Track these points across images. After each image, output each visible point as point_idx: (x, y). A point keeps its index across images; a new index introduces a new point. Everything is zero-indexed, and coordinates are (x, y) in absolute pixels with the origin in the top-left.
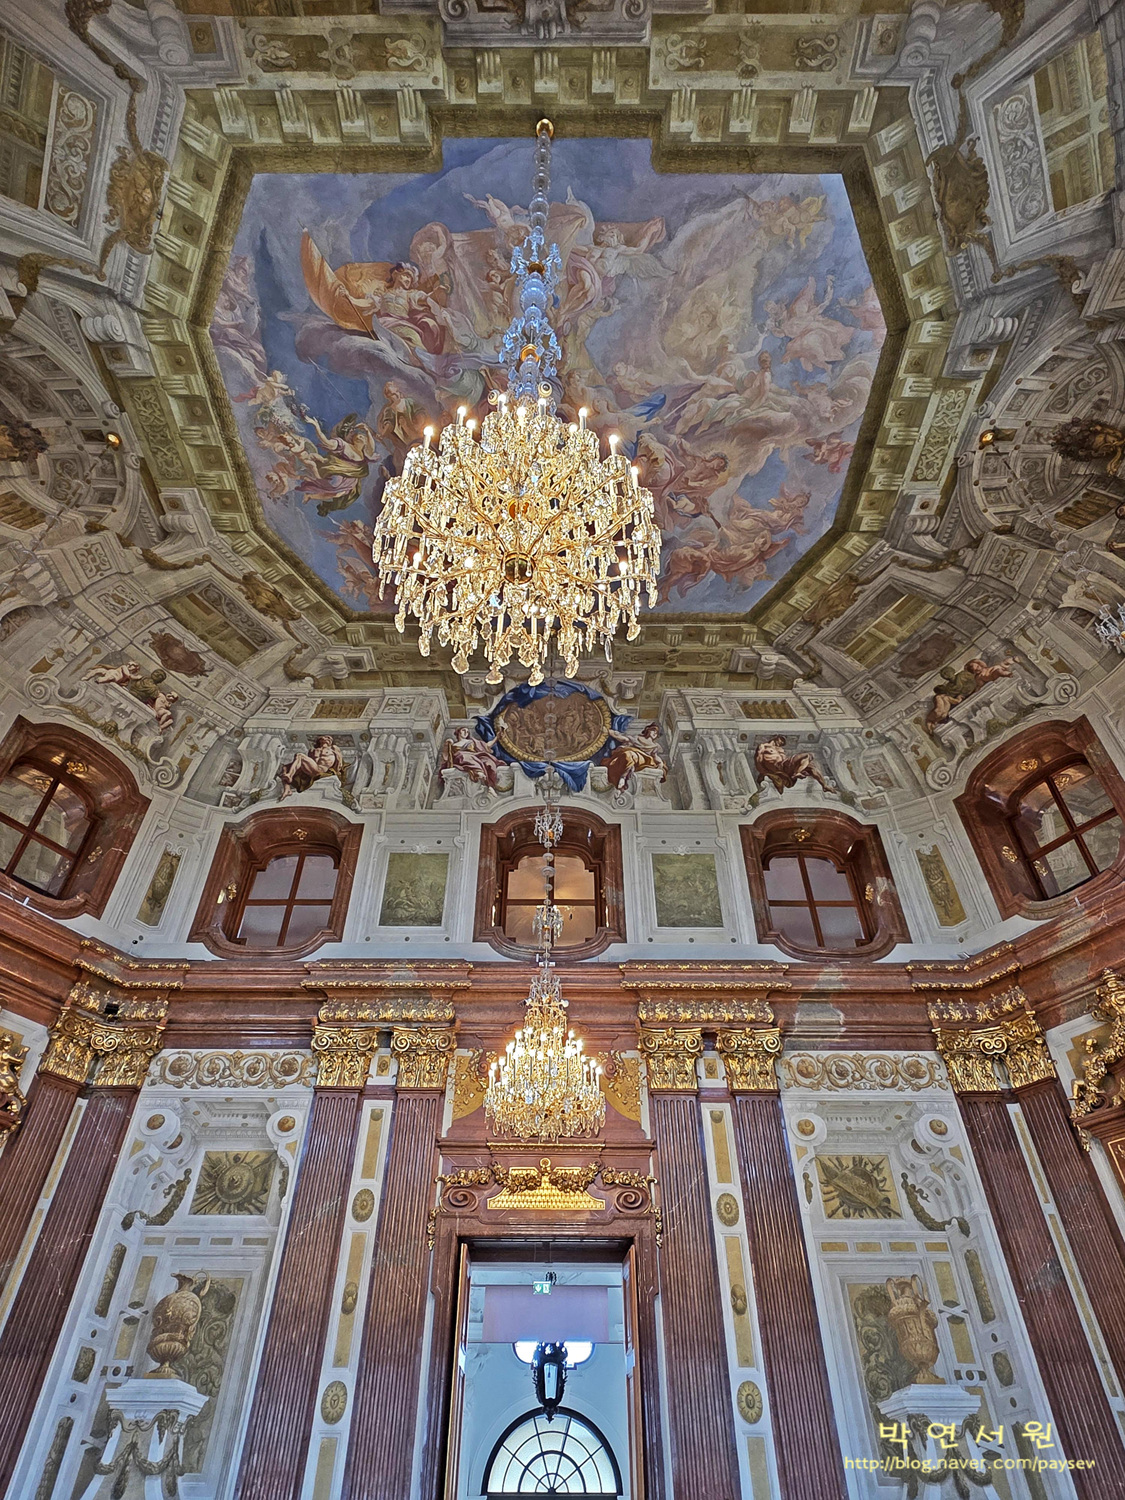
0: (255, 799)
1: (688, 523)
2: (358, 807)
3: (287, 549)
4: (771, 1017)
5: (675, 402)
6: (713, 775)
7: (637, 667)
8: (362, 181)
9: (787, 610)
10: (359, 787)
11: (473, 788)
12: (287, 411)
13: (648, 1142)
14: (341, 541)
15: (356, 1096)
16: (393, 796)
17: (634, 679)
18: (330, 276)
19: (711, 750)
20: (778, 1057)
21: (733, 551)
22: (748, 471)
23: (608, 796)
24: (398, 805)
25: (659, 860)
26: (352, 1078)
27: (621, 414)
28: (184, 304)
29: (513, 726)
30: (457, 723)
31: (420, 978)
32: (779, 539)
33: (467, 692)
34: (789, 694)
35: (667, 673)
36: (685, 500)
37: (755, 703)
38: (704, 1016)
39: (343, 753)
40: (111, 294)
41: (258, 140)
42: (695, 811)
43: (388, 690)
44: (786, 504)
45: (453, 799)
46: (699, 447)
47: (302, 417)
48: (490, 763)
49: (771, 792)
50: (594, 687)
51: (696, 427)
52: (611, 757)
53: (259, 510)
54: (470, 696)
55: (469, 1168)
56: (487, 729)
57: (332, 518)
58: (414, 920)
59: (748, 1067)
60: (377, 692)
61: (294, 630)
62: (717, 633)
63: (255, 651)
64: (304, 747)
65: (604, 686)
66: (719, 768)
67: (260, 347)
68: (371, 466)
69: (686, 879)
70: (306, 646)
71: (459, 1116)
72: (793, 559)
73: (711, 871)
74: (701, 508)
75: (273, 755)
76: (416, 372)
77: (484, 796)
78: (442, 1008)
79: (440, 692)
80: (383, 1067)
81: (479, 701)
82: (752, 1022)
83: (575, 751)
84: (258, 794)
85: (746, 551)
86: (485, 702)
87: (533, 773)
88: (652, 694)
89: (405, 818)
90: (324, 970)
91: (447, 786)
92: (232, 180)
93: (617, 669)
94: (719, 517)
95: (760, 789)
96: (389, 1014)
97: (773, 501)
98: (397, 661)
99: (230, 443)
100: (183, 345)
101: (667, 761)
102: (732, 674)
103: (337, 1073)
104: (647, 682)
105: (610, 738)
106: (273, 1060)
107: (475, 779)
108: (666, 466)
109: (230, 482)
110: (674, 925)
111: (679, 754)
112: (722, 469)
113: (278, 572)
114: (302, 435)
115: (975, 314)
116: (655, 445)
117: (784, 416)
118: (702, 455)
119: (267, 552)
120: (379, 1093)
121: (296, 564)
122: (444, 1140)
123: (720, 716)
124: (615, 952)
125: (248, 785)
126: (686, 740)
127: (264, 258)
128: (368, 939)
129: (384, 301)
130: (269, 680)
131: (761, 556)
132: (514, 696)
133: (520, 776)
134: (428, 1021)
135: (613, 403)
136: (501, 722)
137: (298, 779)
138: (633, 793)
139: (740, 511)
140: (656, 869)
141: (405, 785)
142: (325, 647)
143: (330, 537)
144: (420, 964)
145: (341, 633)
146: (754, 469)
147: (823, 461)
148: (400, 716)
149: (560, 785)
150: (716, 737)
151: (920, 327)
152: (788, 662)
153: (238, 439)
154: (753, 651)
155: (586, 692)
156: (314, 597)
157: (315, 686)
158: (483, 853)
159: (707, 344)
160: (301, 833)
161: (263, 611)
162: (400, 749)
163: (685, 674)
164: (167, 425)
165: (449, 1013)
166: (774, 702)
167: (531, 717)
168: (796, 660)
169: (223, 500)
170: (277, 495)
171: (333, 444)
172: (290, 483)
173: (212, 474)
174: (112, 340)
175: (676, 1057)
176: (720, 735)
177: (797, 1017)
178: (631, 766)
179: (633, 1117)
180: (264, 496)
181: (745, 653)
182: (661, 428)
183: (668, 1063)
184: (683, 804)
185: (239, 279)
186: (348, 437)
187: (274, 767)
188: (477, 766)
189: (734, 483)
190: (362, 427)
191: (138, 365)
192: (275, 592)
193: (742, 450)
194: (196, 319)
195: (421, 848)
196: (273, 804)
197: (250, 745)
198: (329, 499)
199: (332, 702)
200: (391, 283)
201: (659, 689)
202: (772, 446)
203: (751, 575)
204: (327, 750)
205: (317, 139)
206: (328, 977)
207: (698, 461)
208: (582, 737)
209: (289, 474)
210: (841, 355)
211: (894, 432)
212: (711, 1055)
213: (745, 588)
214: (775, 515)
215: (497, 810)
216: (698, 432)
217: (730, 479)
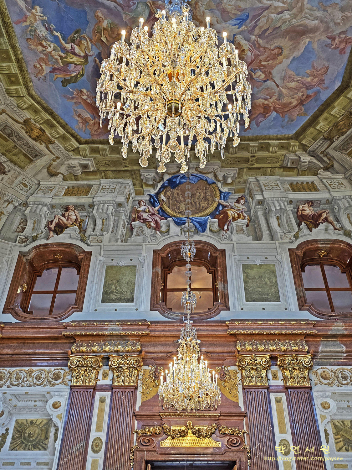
0: (34, 239)
1: (261, 85)
2: (89, 242)
3: (46, 105)
4: (307, 348)
5: (254, 17)
6: (274, 223)
7: (233, 166)
9: (315, 132)
10: (89, 232)
11: (148, 232)
12: (43, 29)
13: (243, 413)
14: (75, 101)
15: (92, 390)
16: (107, 236)
17: (232, 172)
19: (273, 209)
20: (310, 369)
21: (285, 100)
22: (294, 55)
23: (218, 235)
24: (109, 241)
25: (245, 267)
26: (89, 381)
29: (168, 199)
30: (139, 198)
31: (123, 329)
32: (310, 92)
33: (144, 181)
34: (315, 178)
35: (250, 169)
36: (260, 73)
37: (297, 183)
38: (271, 348)
39: (81, 215)
42: (265, 242)
43: (102, 181)
44: (315, 72)
45: (139, 237)
46: (268, 43)
47: (51, 32)
48: (157, 218)
49: (305, 231)
50: (210, 177)
51: (266, 31)
52: (220, 214)
53: (31, 84)
54: (145, 183)
55: (150, 426)
56: (155, 201)
57: (69, 87)
58: (119, 300)
59: (294, 374)
60: (97, 182)
61: (51, 149)
62: (277, 146)
63: (31, 161)
64: (59, 212)
65: (216, 176)
66: (278, 218)
68: (90, 59)
69: (260, 277)
70: (58, 158)
71: (145, 399)
72: (320, 103)
73: (274, 273)
74: (269, 77)
75: (43, 216)
77: (154, 236)
78: (134, 345)
79: (129, 181)
80: (105, 375)
81: (150, 186)
82: (296, 351)
83: (201, 211)
84: (36, 236)
85: (293, 100)
86: (153, 186)
87: (179, 223)
88: (242, 180)
89: (114, 248)
90: (74, 326)
91: (135, 231)
93: (222, 167)
94: (278, 82)
95: (300, 230)
96: (107, 349)
97: (308, 71)
98: (107, 165)
99: (14, 47)
101: (249, 215)
102: (284, 168)
103: (82, 378)
104: (239, 174)
105: (219, 204)
106: (48, 373)
107: (149, 227)
108: (249, 54)
109: (14, 69)
110: (254, 301)
111: (256, 212)
112: (280, 54)
113: (42, 118)
114: (52, 42)
116: (243, 42)
118: (269, 46)
119: (36, 108)
120: (103, 389)
121: (51, 114)
122: (137, 412)
123: (278, 191)
124: (223, 315)
125: (31, 232)
126: (260, 204)
128: (96, 310)
130: (39, 177)
131: (301, 103)
132: (168, 183)
133: (172, 225)
134: (128, 352)
136: (162, 197)
137: (57, 229)
138: (232, 233)
139: (290, 77)
140: (244, 272)
141: (113, 231)
142: (68, 158)
143: (69, 98)
144: (123, 323)
145: (76, 151)
146: (297, 54)
147: (336, 48)
148: (109, 195)
149: (193, 229)
150: (276, 203)
152: (314, 161)
153: (18, 45)
154: (296, 155)
155: (206, 180)
156: (62, 131)
157: (64, 179)
158: (154, 265)
160: (59, 256)
161: (34, 139)
162: (110, 212)
163: (259, 168)
165: (138, 348)
166: (307, 183)
167: (178, 194)
168: (320, 160)
169: (11, 79)
170: (40, 76)
171: (69, 46)
172: (47, 69)
173: (4, 65)
175: (256, 369)
176: (278, 201)
177: (320, 349)
178: (230, 218)
179: (234, 400)
180: (33, 77)
181: (292, 157)
182: (246, 32)
183: (253, 372)
184: (258, 238)
186: (77, 42)
187: (44, 222)
188: (150, 220)
189: (287, 62)
190: (84, 37)
192: (41, 129)
193: (291, 43)
195: (122, 263)
196: (45, 242)
197: (31, 211)
198: (68, 77)
199: (73, 187)
201: (245, 177)
202: (308, 40)
203: (295, 113)
204: (71, 213)
206: (76, 330)
207: (267, 50)
208: (204, 204)
209: (46, 64)
212: (275, 368)
213: (292, 121)
214: (309, 79)
215: (161, 243)
216: (267, 34)
217: (284, 60)
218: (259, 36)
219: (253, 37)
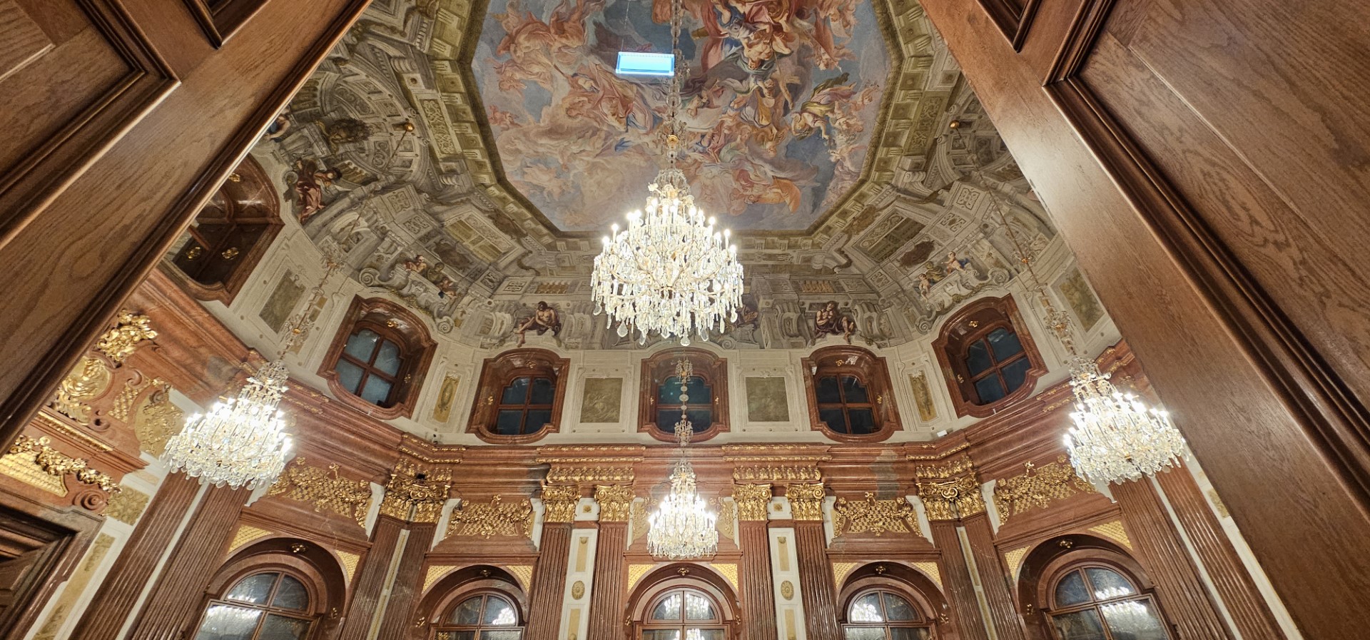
5: (609, 147)
8: (761, 228)
12: (838, 142)
14: (842, 51)
18: (788, 200)
21: (538, 44)
22: (551, 108)
27: (640, 142)
28: (864, 189)
32: (506, 55)
36: (587, 86)
40: (899, 191)
41: (800, 238)
44: (514, 84)
46: (587, 123)
47: (830, 139)
51: (594, 134)
53: (890, 76)
57: (840, 71)
67: (836, 172)
74: (573, 81)
76: (757, 162)
85: (527, 43)
92: (816, 228)
94: (558, 74)
99: (883, 122)
100: (879, 169)
108: (606, 111)
109: (900, 97)
112: (568, 110)
114: (835, 128)
115: (468, 186)
116: (616, 124)
117: (544, 141)
118: (584, 118)
127: (815, 206)
129: (764, 190)
131: (512, 39)
135: (645, 146)
143: (849, 55)
146: (548, 110)
147: (504, 113)
151: (491, 181)
153: (877, 124)
159: (599, 175)
164: (916, 130)
169: (912, 82)
170: (871, 88)
171: (818, 124)
172: (858, 98)
173: (908, 101)
174: (914, 172)
180: (882, 85)
185: (832, 198)
186: (807, 128)
189: (556, 100)
191: (908, 162)
193: (559, 122)
194: (863, 182)
198: (836, 87)
200: (759, 197)
202: (542, 124)
203: (513, 20)
205: (776, 239)
207: (585, 114)
209: (855, 104)
210: (526, 170)
211: (470, 131)
214: (518, 76)
216: (591, 132)
217: (560, 103)
218: (598, 130)
219: (605, 128)
